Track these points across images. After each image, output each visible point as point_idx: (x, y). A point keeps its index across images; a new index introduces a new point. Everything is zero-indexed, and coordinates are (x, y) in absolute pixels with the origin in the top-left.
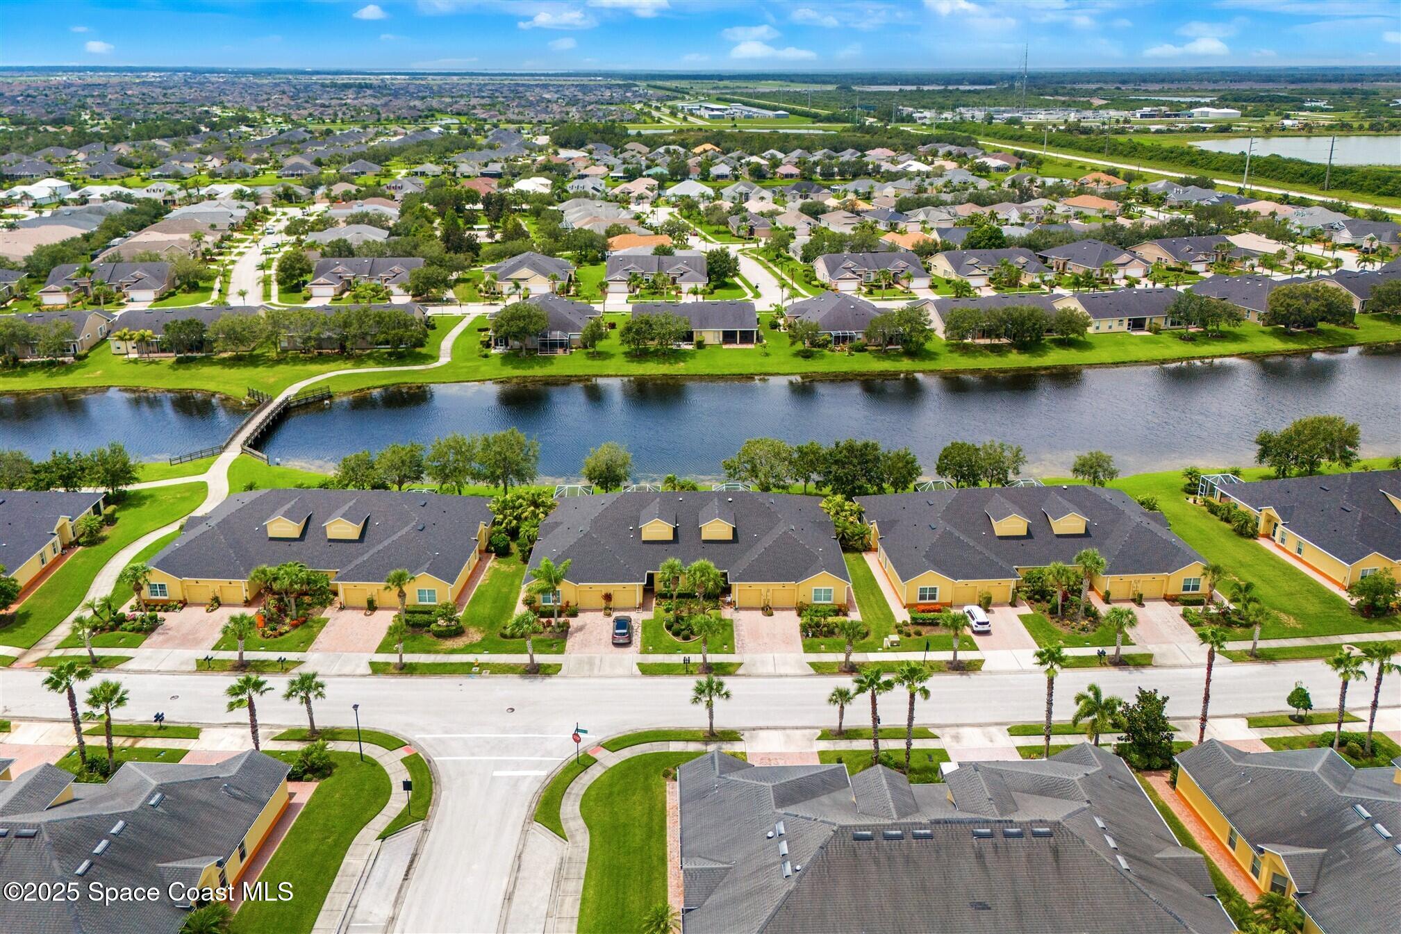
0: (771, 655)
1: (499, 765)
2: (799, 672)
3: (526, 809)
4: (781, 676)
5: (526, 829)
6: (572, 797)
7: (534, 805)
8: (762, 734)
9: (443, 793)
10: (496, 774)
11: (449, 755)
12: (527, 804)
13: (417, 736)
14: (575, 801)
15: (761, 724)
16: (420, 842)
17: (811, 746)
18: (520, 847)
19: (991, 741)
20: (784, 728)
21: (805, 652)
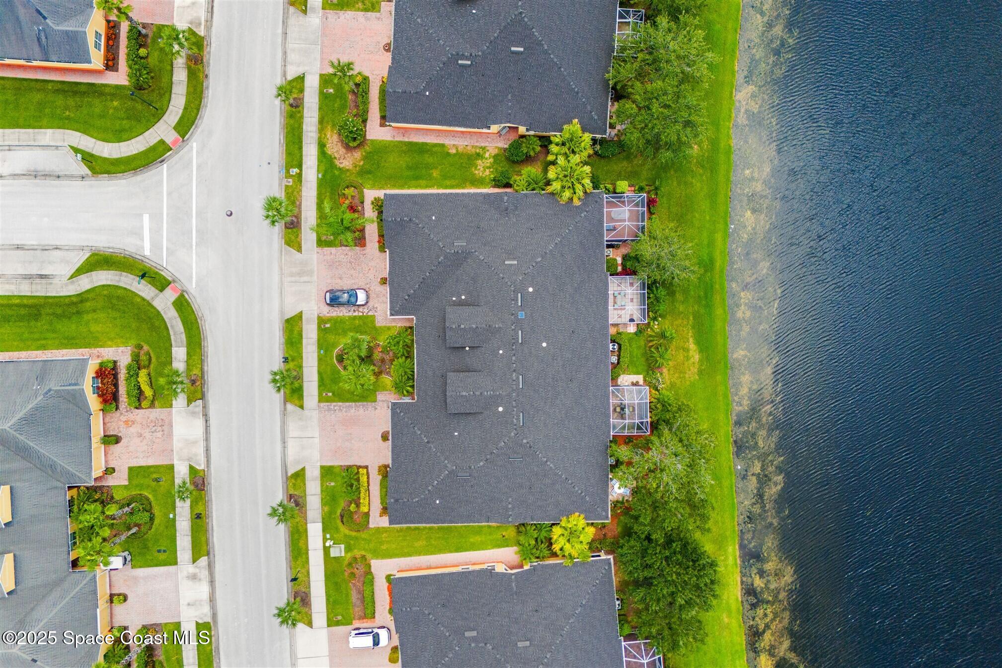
0: (317, 435)
1: (156, 218)
2: (290, 458)
3: (107, 245)
4: (284, 442)
5: (85, 248)
6: (117, 278)
7: (111, 250)
8: (200, 423)
9: (124, 181)
10: (146, 217)
11: (168, 176)
12: (111, 245)
13: (195, 145)
14: (111, 280)
15: (213, 422)
16: (71, 177)
17: (180, 459)
18: (67, 248)
19: (189, 604)
20: (207, 439)
21: (322, 467)
